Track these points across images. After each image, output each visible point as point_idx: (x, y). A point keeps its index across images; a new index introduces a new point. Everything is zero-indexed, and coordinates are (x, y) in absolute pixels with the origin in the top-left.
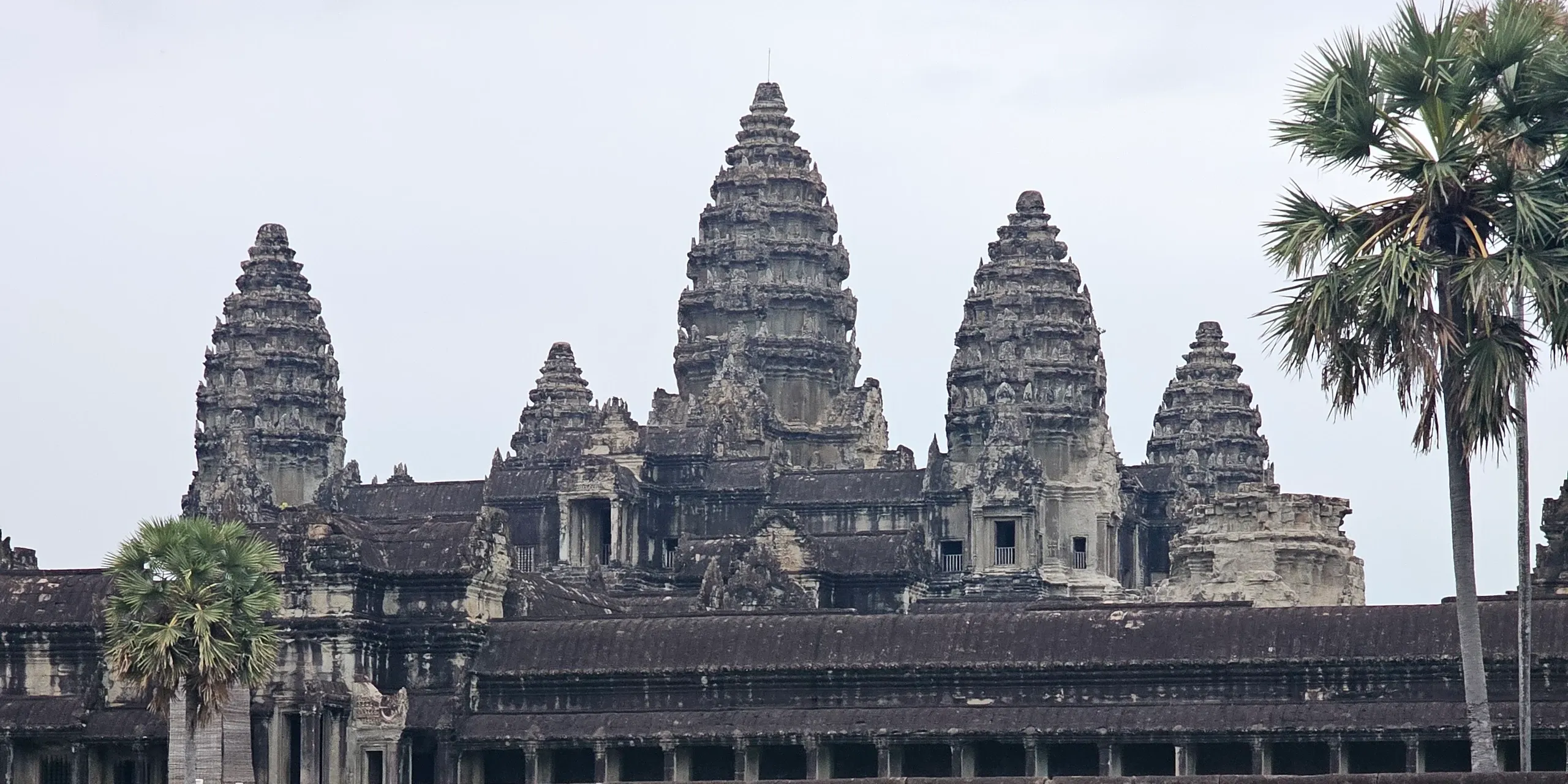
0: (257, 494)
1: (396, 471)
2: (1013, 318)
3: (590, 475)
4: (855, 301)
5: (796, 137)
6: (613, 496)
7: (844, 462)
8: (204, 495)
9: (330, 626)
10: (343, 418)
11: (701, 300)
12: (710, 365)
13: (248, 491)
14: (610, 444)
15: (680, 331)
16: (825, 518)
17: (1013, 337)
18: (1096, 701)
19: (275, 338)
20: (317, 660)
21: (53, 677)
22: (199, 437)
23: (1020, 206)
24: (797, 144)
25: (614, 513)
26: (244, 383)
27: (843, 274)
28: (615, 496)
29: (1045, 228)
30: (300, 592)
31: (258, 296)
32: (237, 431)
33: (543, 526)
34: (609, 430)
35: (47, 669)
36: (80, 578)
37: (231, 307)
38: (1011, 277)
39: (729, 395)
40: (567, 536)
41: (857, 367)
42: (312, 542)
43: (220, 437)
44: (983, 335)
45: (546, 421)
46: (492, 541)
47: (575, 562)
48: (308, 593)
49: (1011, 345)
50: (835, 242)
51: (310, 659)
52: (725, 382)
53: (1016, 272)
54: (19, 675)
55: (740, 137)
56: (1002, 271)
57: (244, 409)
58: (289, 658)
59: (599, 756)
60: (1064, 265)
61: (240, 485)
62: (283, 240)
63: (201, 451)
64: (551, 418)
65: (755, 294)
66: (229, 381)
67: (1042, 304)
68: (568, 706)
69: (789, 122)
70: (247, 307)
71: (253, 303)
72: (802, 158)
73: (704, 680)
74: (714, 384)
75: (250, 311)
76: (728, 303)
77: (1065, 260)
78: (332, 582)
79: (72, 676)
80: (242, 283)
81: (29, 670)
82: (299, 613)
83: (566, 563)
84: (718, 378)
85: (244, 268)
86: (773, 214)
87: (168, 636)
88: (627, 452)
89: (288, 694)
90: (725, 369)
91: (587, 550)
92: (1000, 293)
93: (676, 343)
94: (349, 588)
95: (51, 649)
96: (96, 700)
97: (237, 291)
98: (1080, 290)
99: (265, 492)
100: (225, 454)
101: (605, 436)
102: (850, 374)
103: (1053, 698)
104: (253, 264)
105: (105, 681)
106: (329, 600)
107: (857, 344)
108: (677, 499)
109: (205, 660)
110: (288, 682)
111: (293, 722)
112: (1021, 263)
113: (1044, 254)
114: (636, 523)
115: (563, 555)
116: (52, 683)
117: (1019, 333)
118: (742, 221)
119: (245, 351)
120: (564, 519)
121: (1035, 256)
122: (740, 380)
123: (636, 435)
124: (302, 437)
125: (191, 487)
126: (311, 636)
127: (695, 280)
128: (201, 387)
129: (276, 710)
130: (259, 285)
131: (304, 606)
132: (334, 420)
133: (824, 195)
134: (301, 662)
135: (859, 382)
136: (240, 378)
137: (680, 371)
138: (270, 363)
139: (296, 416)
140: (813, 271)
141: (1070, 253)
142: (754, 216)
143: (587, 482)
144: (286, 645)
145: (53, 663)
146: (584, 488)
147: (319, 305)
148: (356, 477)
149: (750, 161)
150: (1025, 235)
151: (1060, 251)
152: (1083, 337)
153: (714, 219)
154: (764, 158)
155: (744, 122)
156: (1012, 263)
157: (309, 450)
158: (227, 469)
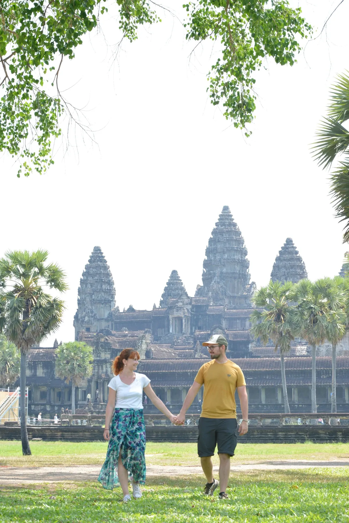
0: (93, 315)
1: (130, 306)
2: (285, 270)
3: (177, 311)
4: (249, 262)
5: (233, 219)
6: (183, 316)
7: (246, 304)
8: (79, 315)
9: (105, 361)
10: (115, 295)
11: (208, 262)
12: (211, 279)
13: (91, 314)
14: (183, 302)
15: (203, 270)
16: (238, 321)
17: (285, 275)
18: (275, 378)
19: (98, 275)
20: (102, 369)
21: (43, 372)
22: (78, 300)
23: (287, 241)
24: (234, 221)
25: (184, 321)
26: (90, 287)
27: (246, 254)
28: (184, 316)
29: (293, 247)
30: (98, 354)
31: (94, 264)
32: (88, 299)
33: (166, 323)
34: (182, 299)
35: (42, 371)
36: (49, 350)
37: (87, 267)
38: (284, 260)
39: (215, 287)
40: (172, 327)
41: (250, 279)
42: (101, 342)
43: (83, 300)
44: (277, 274)
45: (170, 291)
46: (142, 341)
47: (174, 333)
48: (100, 354)
49: (284, 277)
50: (244, 246)
51: (101, 369)
52: (214, 284)
53: (285, 258)
54: (35, 372)
55: (219, 219)
56: (282, 258)
57: (90, 294)
58: (96, 369)
59: (166, 391)
60: (298, 256)
61: (89, 313)
62: (100, 250)
63: (79, 304)
64: (172, 290)
65: (222, 261)
66: (86, 286)
67: (292, 267)
68: (159, 379)
69: (231, 216)
70: (91, 267)
71: (92, 266)
72: (235, 225)
73: (189, 374)
74: (212, 284)
75: (92, 268)
76: (215, 263)
77: (298, 255)
78: (106, 351)
79: (47, 372)
80: (90, 261)
81: (38, 371)
82: (98, 358)
83: (171, 333)
84: (213, 282)
85: (90, 257)
86: (227, 240)
87: (68, 367)
88: (187, 304)
89: (96, 377)
90: (214, 280)
91: (177, 329)
92: (281, 264)
93: (202, 273)
94: (109, 353)
95: (43, 366)
96: (53, 377)
97: (88, 263)
98: (302, 262)
99: (95, 315)
100: (85, 305)
101: (181, 300)
102: (248, 281)
103: (266, 378)
104: (92, 256)
105: (55, 373)
106: (105, 355)
107: (249, 273)
108: (200, 316)
109: (76, 372)
110: (96, 374)
111: (97, 383)
112: (287, 256)
113: (293, 254)
114: (189, 322)
115: (171, 331)
116: (43, 374)
117: (286, 274)
118: (219, 241)
119: (90, 279)
120: (171, 322)
121: (290, 254)
122: (218, 283)
123: (189, 300)
124: (105, 300)
125: (76, 313)
126: (101, 364)
127: (207, 256)
128: (79, 288)
129: (93, 380)
130: (94, 262)
131: (99, 357)
132: (113, 296)
133: (241, 234)
134: (99, 370)
135: (250, 283)
136: (89, 286)
137: (203, 280)
138: (96, 282)
139: (103, 295)
140: (238, 254)
141: (299, 253)
142: (222, 240)
143: (176, 313)
144: (95, 366)
145: (43, 369)
146: (176, 314)
147: (109, 266)
148: (119, 310)
149: (221, 226)
150: (288, 249)
151: (297, 253)
152: (303, 275)
153: (212, 241)
154: (225, 225)
155: (220, 216)
156: (284, 256)
157: (106, 303)
158: (85, 309)
